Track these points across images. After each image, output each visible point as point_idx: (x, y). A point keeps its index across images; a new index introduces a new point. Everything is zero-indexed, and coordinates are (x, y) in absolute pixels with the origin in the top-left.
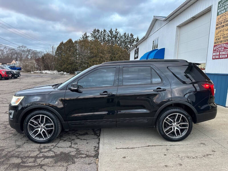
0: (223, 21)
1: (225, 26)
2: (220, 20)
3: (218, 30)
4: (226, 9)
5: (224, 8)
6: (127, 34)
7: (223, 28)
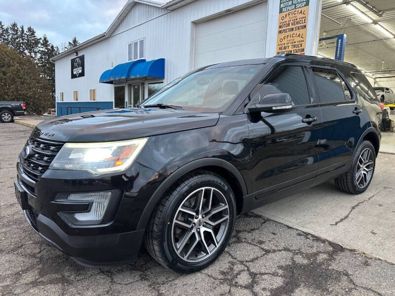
0: (292, 21)
1: (294, 29)
2: (287, 19)
3: (282, 35)
4: (295, 4)
5: (292, 3)
6: (18, 26)
7: (291, 33)
